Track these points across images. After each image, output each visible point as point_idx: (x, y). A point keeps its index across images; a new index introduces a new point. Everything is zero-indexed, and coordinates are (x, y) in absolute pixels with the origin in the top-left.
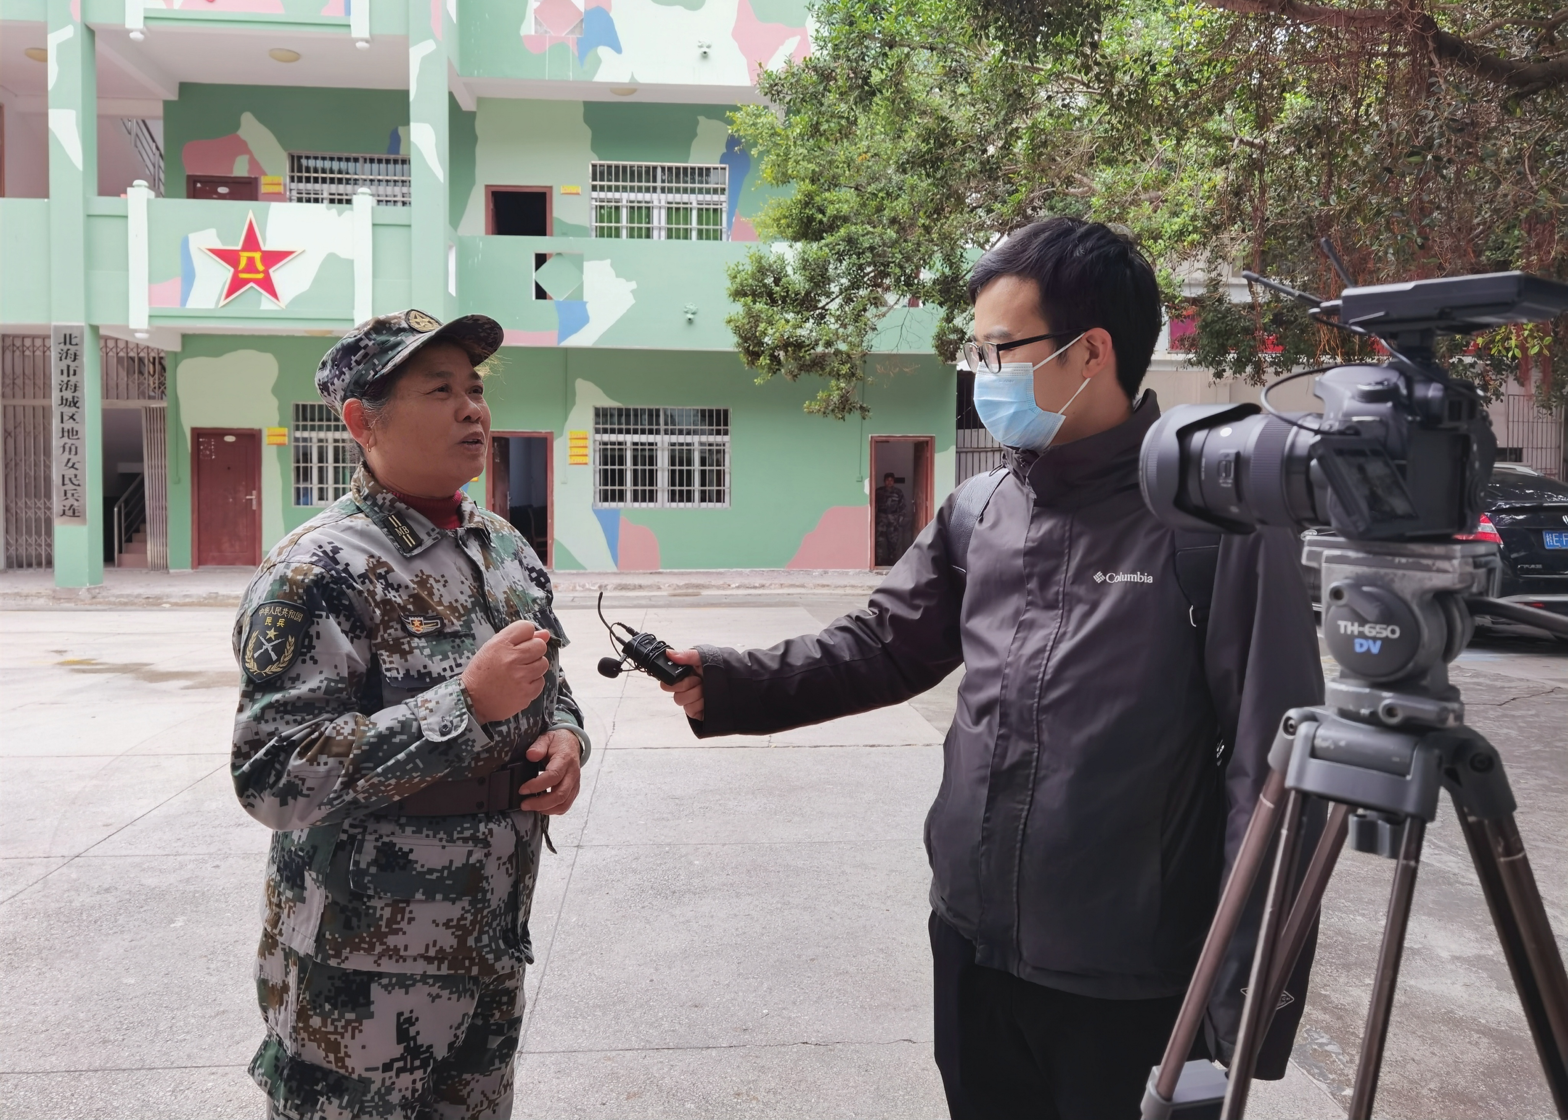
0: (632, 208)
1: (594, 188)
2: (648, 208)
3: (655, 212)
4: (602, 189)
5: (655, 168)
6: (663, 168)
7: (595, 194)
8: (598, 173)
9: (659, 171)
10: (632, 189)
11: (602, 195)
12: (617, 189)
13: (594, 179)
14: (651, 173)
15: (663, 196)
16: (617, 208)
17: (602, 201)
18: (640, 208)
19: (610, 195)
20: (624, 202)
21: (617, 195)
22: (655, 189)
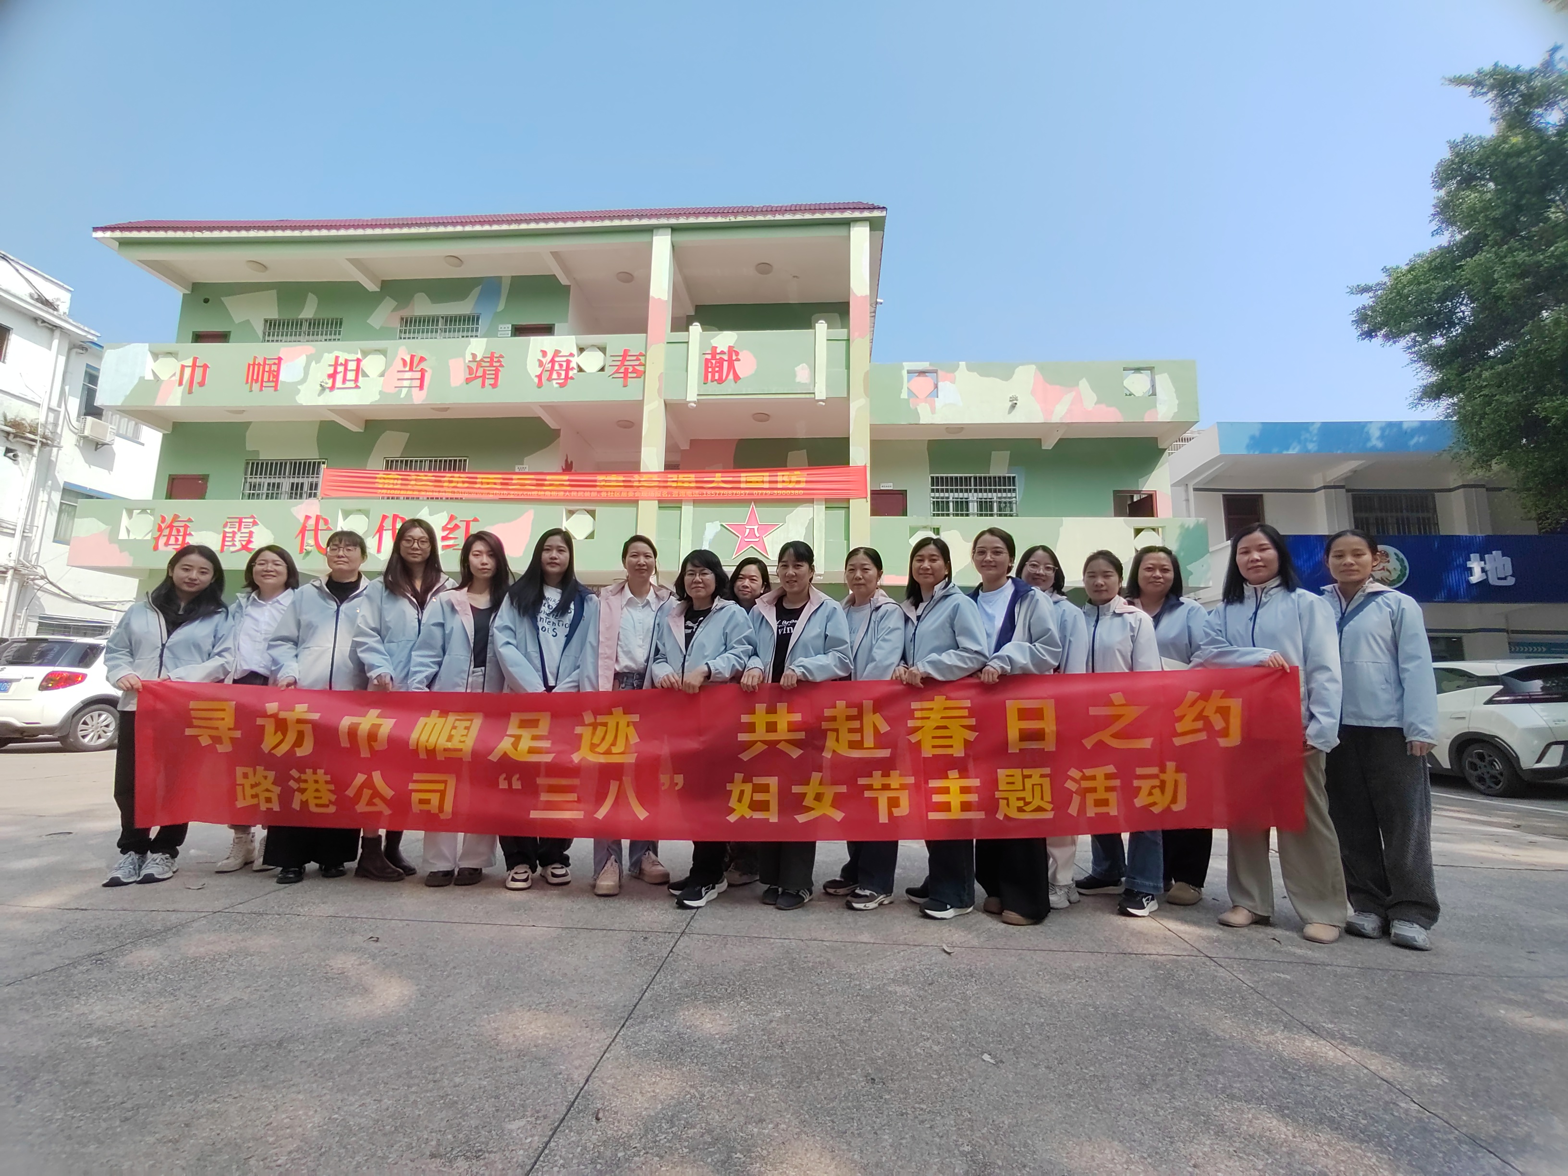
0: (957, 502)
1: (933, 491)
2: (967, 503)
3: (971, 504)
4: (938, 491)
5: (970, 478)
6: (975, 478)
7: (933, 494)
8: (935, 481)
9: (972, 480)
10: (957, 491)
11: (937, 495)
12: (947, 491)
13: (933, 485)
14: (967, 480)
15: (975, 494)
16: (948, 502)
17: (938, 498)
18: (962, 502)
19: (942, 495)
20: (951, 499)
21: (947, 495)
22: (970, 491)
